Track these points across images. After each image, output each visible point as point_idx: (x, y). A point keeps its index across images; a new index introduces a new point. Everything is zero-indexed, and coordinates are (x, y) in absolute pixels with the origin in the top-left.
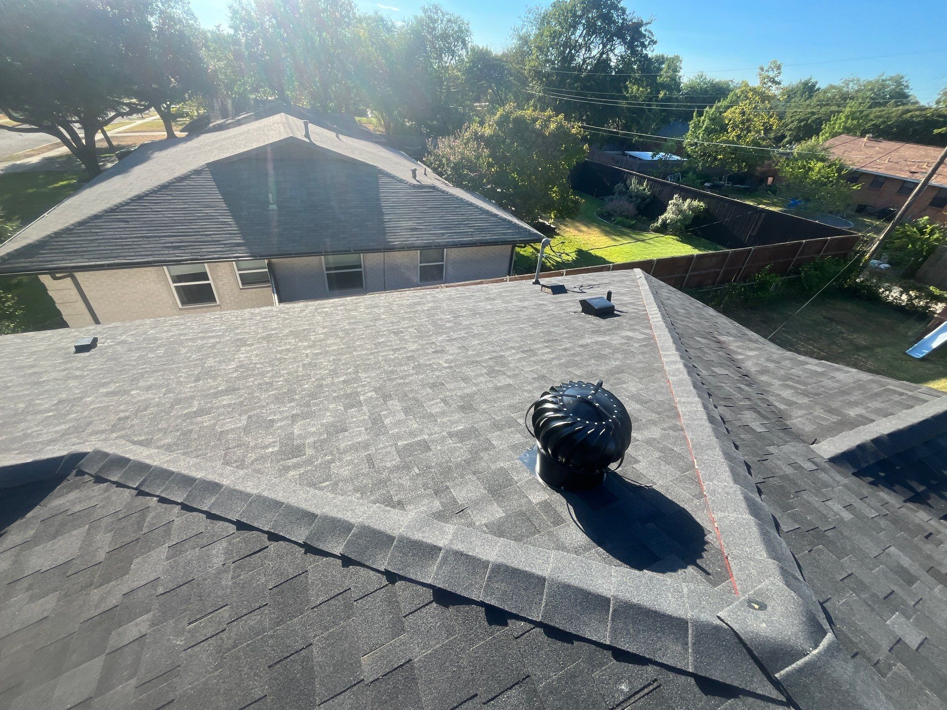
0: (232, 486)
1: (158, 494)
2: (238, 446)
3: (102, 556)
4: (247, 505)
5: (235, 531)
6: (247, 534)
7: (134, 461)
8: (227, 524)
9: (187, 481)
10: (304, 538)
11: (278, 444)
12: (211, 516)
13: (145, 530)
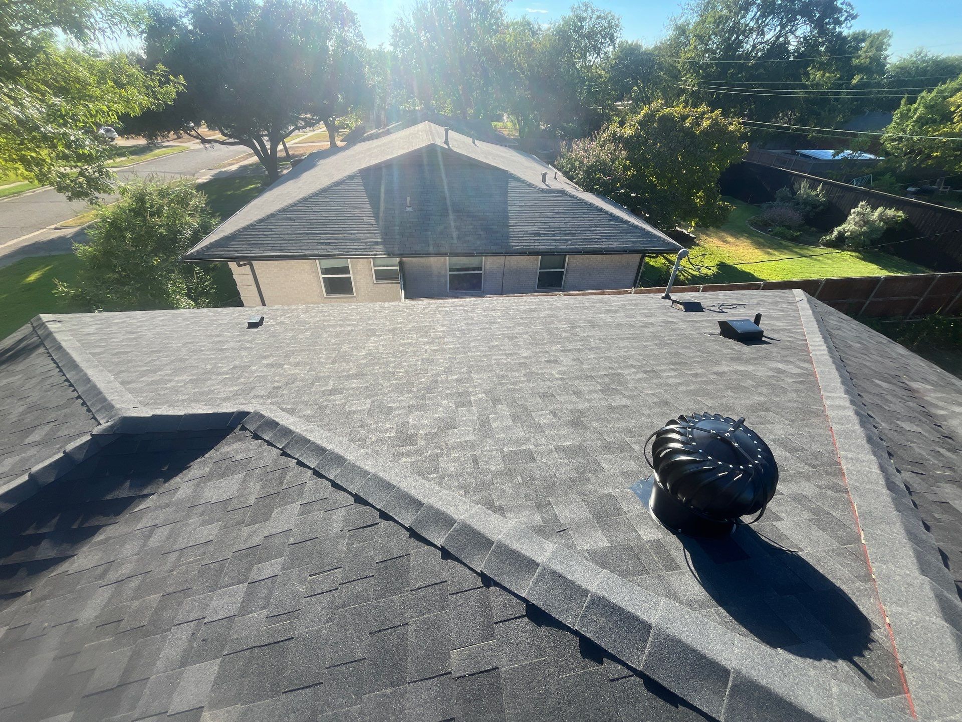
0: (354, 462)
1: (296, 457)
2: (362, 426)
3: (252, 500)
4: (365, 482)
5: (353, 503)
6: (363, 508)
7: (282, 425)
8: (346, 495)
9: (320, 450)
10: (410, 523)
11: (395, 430)
12: (335, 485)
13: (285, 486)
